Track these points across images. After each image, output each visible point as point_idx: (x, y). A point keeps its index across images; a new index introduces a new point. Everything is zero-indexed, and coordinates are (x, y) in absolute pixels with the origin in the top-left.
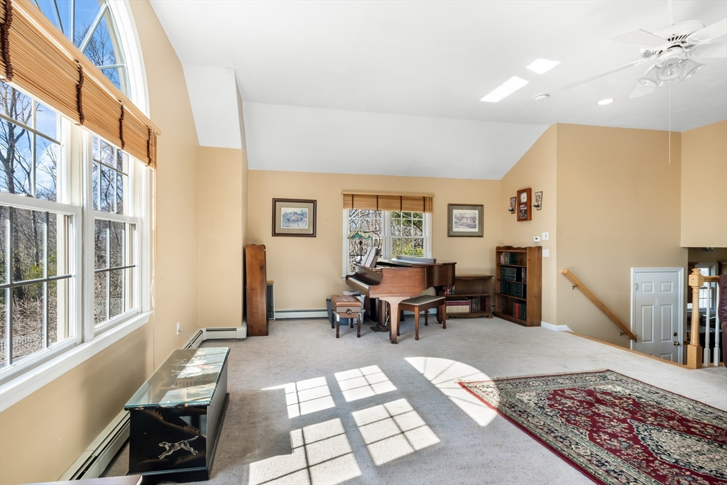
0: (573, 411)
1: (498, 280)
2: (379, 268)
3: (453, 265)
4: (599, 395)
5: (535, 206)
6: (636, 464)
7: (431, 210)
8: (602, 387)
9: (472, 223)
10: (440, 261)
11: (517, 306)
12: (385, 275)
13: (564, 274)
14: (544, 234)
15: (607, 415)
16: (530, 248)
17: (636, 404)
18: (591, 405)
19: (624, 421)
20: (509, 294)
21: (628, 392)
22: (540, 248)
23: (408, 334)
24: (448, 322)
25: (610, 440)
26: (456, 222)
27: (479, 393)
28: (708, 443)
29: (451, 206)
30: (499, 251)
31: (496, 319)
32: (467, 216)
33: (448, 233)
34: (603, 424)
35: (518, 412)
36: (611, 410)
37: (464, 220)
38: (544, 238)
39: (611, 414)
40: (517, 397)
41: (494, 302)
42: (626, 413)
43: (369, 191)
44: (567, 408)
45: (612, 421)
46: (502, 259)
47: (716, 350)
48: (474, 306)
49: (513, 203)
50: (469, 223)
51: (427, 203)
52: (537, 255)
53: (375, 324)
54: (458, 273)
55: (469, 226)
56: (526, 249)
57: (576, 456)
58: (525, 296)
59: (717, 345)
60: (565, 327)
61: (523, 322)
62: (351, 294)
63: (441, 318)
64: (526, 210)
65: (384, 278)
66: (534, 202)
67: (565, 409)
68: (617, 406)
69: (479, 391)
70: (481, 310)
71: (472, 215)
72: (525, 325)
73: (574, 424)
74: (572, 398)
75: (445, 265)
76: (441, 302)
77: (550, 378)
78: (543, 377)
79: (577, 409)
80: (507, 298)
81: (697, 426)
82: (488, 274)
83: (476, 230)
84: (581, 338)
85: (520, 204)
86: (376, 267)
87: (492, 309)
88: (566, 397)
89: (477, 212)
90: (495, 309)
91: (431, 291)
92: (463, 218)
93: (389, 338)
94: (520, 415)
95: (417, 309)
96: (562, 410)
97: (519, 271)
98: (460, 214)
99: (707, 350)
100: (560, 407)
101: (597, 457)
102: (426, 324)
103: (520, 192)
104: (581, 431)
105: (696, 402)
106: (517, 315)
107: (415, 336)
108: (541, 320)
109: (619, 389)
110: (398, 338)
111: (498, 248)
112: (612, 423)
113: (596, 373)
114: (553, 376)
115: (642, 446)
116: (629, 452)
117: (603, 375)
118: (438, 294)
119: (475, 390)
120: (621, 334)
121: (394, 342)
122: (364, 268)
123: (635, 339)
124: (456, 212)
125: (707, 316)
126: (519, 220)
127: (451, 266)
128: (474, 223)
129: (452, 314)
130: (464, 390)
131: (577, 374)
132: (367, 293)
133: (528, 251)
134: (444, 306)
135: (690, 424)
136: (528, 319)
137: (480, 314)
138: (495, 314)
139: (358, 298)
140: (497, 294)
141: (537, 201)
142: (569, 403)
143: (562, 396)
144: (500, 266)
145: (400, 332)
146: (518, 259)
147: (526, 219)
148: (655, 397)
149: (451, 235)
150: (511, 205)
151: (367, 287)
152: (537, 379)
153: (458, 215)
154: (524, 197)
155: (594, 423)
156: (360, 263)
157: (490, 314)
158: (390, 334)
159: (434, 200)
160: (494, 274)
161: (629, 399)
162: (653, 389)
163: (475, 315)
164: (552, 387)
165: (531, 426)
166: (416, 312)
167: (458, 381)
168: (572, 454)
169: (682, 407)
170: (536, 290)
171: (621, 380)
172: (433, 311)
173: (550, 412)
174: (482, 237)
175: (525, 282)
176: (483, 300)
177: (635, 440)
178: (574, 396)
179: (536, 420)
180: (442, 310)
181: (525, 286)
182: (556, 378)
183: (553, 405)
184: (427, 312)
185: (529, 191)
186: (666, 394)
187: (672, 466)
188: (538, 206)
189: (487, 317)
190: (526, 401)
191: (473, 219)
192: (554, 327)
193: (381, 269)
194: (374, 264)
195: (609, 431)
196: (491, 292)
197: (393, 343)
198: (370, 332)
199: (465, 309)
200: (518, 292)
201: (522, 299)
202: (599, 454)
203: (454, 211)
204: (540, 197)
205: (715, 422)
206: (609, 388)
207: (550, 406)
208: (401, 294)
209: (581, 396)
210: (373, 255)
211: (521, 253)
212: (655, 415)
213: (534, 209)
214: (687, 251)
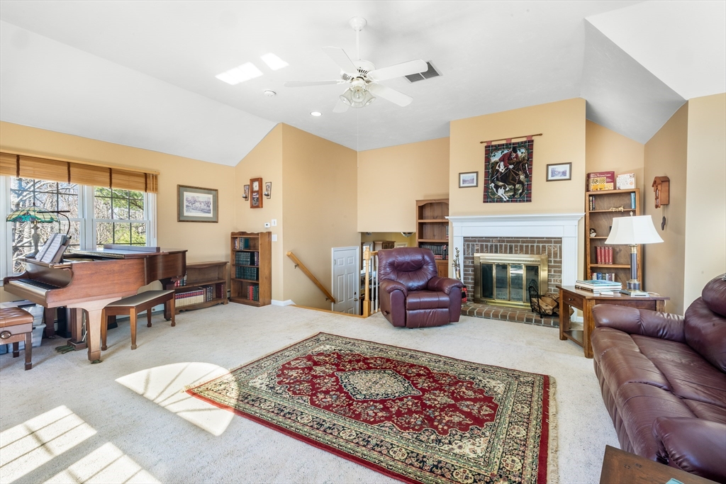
0: (298, 381)
1: (233, 265)
2: (67, 263)
3: (184, 253)
4: (315, 358)
5: (265, 195)
6: (342, 412)
7: (155, 189)
8: (316, 350)
9: (205, 207)
10: (164, 250)
11: (250, 288)
12: (77, 272)
13: (289, 256)
14: (273, 220)
15: (322, 374)
16: (262, 233)
17: (339, 357)
18: (310, 369)
19: (332, 375)
20: (244, 278)
21: (333, 347)
22: (269, 233)
23: (122, 343)
24: (177, 317)
25: (325, 398)
26: (187, 206)
27: (211, 395)
28: (379, 373)
29: (182, 188)
30: (234, 237)
31: (232, 304)
32: (201, 200)
33: (179, 217)
34: (319, 384)
35: (251, 403)
36: (324, 368)
37: (197, 205)
38: (273, 225)
39: (324, 372)
40: (250, 385)
41: (230, 288)
42: (333, 367)
43: (52, 155)
44: (293, 379)
45: (325, 378)
46: (237, 244)
47: (377, 300)
48: (209, 294)
49: (247, 191)
50: (202, 207)
51: (150, 181)
52: (267, 240)
53: (63, 342)
54: (189, 262)
55: (203, 211)
56: (258, 234)
57: (301, 427)
58: (258, 279)
59: (377, 298)
60: (290, 302)
61: (256, 302)
62: (16, 305)
63: (168, 316)
64: (258, 198)
65: (75, 276)
66: (264, 192)
67: (292, 381)
68: (327, 363)
69: (211, 393)
70: (217, 297)
71: (206, 200)
72: (258, 306)
73: (299, 394)
74: (297, 368)
75: (171, 253)
76: (170, 297)
77: (279, 354)
78: (273, 354)
79: (301, 378)
80: (242, 282)
81: (372, 361)
82: (223, 260)
83: (211, 215)
84: (301, 309)
85: (253, 192)
86: (61, 261)
87: (228, 295)
88: (292, 369)
89: (211, 196)
90: (230, 295)
91: (156, 285)
92: (195, 201)
93: (87, 357)
94: (253, 405)
95: (133, 312)
96: (289, 383)
97: (252, 255)
98: (193, 197)
99: (372, 302)
100: (288, 381)
101: (317, 420)
102: (149, 325)
103: (253, 181)
104: (304, 398)
105: (370, 342)
106: (251, 298)
107: (130, 345)
108: (271, 298)
109: (328, 347)
110: (103, 353)
111: (233, 234)
112: (325, 381)
113: (312, 338)
114: (281, 351)
115: (345, 393)
116: (338, 403)
117: (316, 338)
118: (165, 288)
119: (206, 394)
120: (327, 299)
121: (95, 360)
122: (41, 264)
123: (334, 301)
124: (187, 195)
125: (373, 278)
126: (252, 207)
127: (180, 255)
128: (208, 208)
129: (184, 307)
130: (194, 398)
131: (299, 343)
132: (43, 302)
133: (260, 236)
134: (172, 301)
135: (369, 361)
136: (260, 300)
137: (216, 302)
138: (231, 300)
139: (30, 310)
140: (233, 279)
141: (267, 190)
142: (294, 373)
143: (288, 369)
144: (235, 252)
145: (108, 345)
146: (251, 243)
147: (258, 207)
148: (349, 346)
149: (181, 219)
150: (245, 192)
151: (42, 291)
152: (268, 358)
153: (190, 199)
154: (256, 186)
155: (313, 384)
156: (34, 258)
157: (226, 301)
158: (89, 352)
159: (160, 179)
160: (229, 260)
161: (334, 354)
162: (348, 340)
163: (210, 304)
164: (281, 362)
165: (264, 412)
166: (133, 314)
167: (185, 389)
168: (299, 427)
169: (363, 350)
170: (266, 272)
171: (328, 339)
172: (159, 308)
173: (280, 389)
174: (217, 222)
175: (258, 265)
176: (218, 287)
177: (340, 390)
178: (297, 365)
179: (268, 403)
180: (170, 305)
181: (258, 269)
182: (283, 352)
183: (282, 381)
184: (149, 311)
185: (260, 180)
186: (355, 342)
187: (363, 402)
188: (268, 195)
189: (222, 303)
190: (258, 387)
191: (208, 204)
192: (282, 303)
193: (71, 265)
194: (58, 258)
195: (324, 389)
196: (227, 279)
197: (94, 362)
198: (52, 356)
199: (199, 299)
200: (251, 276)
201: (255, 282)
202: (318, 416)
203: (185, 193)
204: (269, 187)
205: (381, 354)
206: (321, 348)
207: (280, 383)
208: (108, 295)
209: (303, 363)
210: (58, 245)
211: (254, 239)
212: (350, 362)
213: (264, 197)
214: (360, 234)
